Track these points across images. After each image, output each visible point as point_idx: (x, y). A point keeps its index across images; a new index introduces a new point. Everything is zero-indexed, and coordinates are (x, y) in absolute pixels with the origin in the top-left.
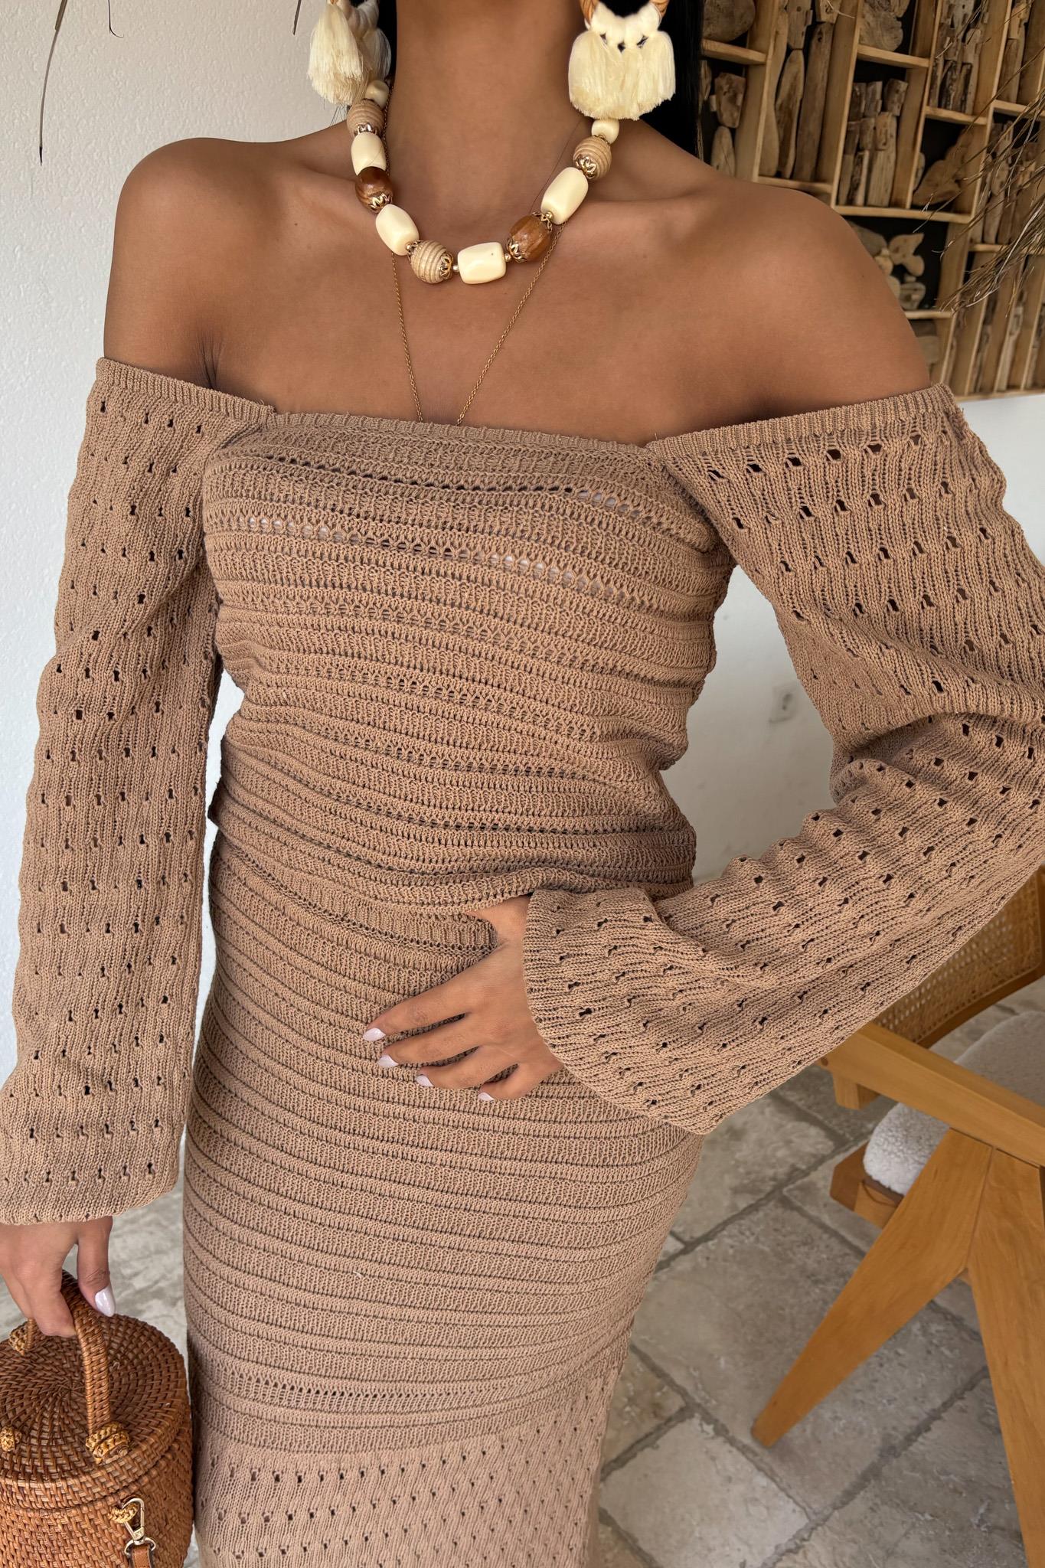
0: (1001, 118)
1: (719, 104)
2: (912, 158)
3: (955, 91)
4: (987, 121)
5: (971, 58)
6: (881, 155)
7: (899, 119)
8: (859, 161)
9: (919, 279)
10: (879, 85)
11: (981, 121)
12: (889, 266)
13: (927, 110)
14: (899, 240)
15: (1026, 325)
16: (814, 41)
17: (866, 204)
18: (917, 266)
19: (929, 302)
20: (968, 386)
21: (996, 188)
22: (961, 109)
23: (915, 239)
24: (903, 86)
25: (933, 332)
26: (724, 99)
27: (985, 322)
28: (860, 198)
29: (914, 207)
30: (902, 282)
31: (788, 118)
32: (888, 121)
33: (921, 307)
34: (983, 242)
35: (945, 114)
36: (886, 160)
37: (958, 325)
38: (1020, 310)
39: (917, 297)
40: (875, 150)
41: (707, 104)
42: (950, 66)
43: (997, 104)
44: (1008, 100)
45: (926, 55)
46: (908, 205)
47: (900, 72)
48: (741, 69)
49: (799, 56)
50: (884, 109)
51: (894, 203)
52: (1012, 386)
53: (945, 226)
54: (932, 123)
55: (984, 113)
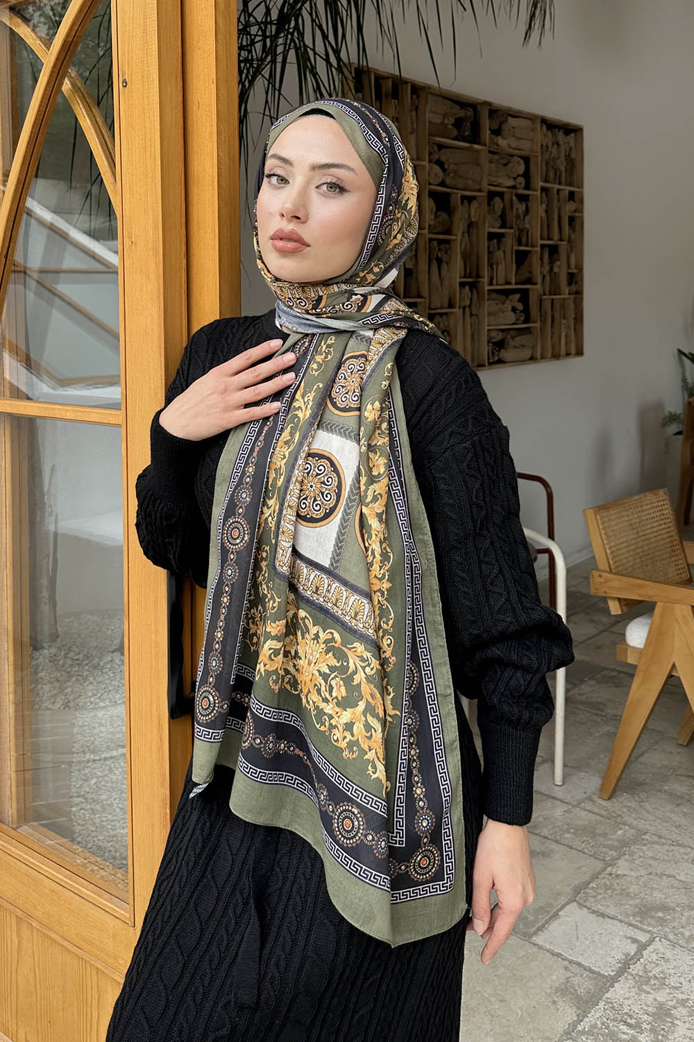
0: (543, 246)
1: (441, 254)
2: (512, 266)
3: (524, 240)
4: (538, 249)
5: (527, 226)
6: (500, 266)
7: (504, 252)
8: (492, 269)
9: (521, 312)
10: (495, 241)
11: (536, 249)
12: (510, 308)
13: (515, 248)
14: (511, 297)
15: (569, 327)
16: (471, 229)
17: (497, 285)
18: (520, 307)
19: (527, 320)
20: (549, 355)
21: (545, 273)
22: (527, 245)
23: (517, 296)
24: (504, 239)
25: (531, 333)
26: (443, 252)
27: (552, 327)
28: (494, 282)
29: (516, 284)
30: (515, 313)
31: (466, 257)
32: (501, 253)
33: (524, 323)
34: (544, 294)
35: (522, 248)
36: (501, 268)
37: (541, 329)
38: (564, 321)
39: (522, 318)
40: (497, 264)
41: (437, 255)
42: (521, 230)
43: (540, 242)
44: (544, 239)
45: (511, 228)
46: (513, 282)
47: (502, 235)
48: (448, 242)
49: (466, 234)
50: (499, 249)
51: (508, 283)
52: (568, 354)
53: (527, 290)
54: (517, 251)
55: (536, 246)
